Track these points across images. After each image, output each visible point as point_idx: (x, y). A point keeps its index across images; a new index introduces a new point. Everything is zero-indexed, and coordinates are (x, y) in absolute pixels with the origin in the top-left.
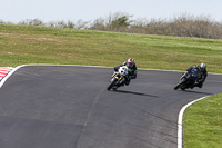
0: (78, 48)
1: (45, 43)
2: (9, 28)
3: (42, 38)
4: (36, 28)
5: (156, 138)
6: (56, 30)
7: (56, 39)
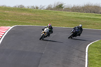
0: (40, 18)
1: (25, 16)
2: (9, 9)
3: (24, 13)
4: (21, 9)
5: (76, 59)
6: (30, 10)
7: (30, 14)
